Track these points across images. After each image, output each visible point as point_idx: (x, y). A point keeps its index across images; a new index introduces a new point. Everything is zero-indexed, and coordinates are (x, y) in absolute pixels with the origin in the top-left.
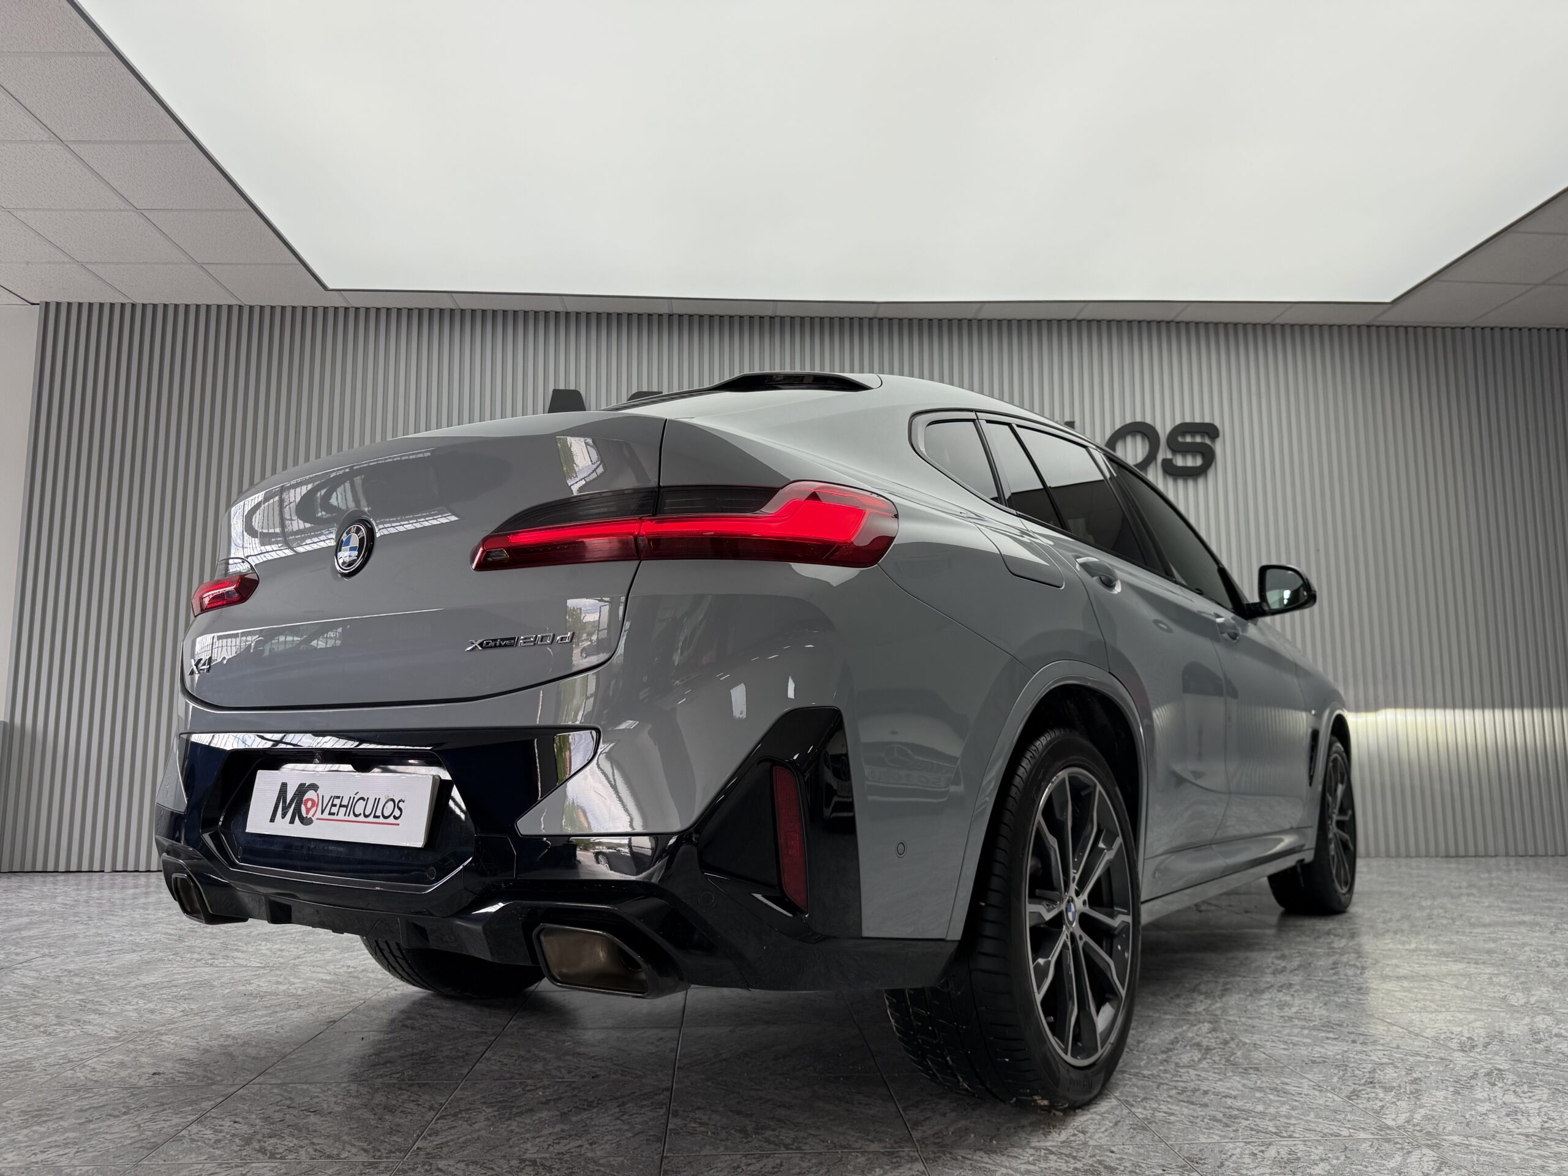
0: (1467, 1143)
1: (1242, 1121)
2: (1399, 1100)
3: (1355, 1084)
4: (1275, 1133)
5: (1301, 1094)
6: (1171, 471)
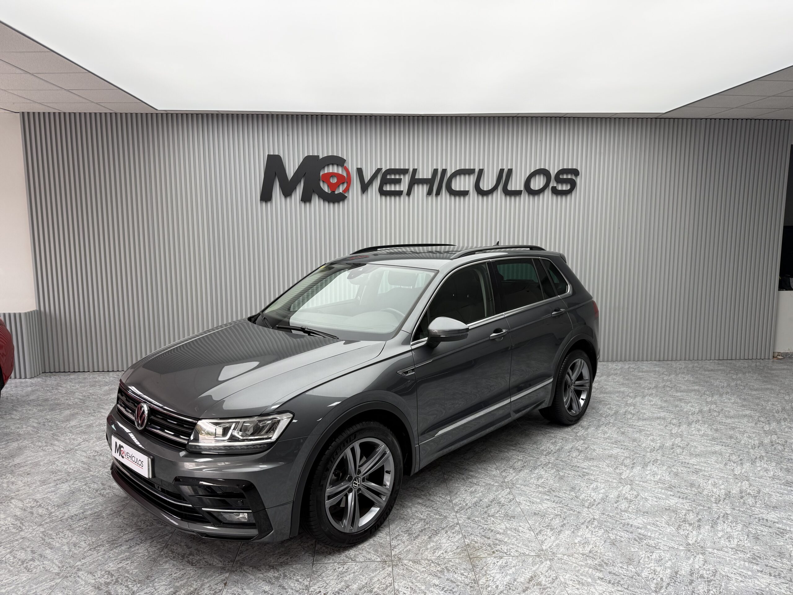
0: (563, 558)
1: (498, 546)
2: (553, 535)
3: (542, 526)
4: (506, 553)
5: (522, 532)
6: (555, 192)
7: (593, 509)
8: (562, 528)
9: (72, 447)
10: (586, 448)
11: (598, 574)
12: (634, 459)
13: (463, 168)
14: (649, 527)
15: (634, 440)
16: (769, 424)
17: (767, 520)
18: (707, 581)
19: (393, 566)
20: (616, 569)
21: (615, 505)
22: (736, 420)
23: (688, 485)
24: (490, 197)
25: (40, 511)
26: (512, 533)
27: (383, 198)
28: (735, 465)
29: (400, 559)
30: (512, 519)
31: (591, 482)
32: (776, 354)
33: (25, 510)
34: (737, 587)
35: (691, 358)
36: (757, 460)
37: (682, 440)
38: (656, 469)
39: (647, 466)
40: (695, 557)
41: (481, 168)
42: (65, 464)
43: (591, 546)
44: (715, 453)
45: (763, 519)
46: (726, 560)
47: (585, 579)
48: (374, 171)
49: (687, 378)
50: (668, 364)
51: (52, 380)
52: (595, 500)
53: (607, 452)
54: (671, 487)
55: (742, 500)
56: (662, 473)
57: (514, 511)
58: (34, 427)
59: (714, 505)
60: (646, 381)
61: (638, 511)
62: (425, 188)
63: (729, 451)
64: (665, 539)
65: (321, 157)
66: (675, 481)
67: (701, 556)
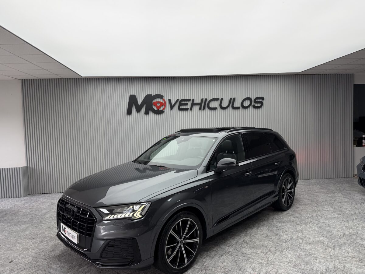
6: (254, 107)
7: (287, 243)
8: (275, 251)
9: (50, 226)
10: (279, 218)
11: (295, 270)
12: (301, 222)
13: (214, 98)
14: (313, 249)
15: (300, 214)
16: (357, 205)
17: (363, 245)
18: (342, 270)
19: (206, 270)
20: (302, 267)
21: (297, 241)
22: (342, 204)
23: (327, 231)
24: (226, 110)
25: (43, 254)
26: (255, 254)
27: (180, 111)
28: (345, 222)
29: (208, 267)
30: (253, 248)
31: (284, 232)
32: (355, 175)
33: (36, 254)
34: (355, 272)
35: (318, 178)
36: (355, 220)
37: (320, 213)
38: (311, 225)
39: (307, 224)
40: (335, 261)
41: (222, 98)
42: (49, 233)
43: (289, 259)
44: (335, 218)
45: (361, 244)
46: (348, 262)
47: (290, 271)
48: (176, 100)
49: (318, 186)
50: (308, 181)
51: (33, 198)
52: (287, 239)
53: (289, 219)
54: (319, 233)
55: (351, 237)
56: (314, 227)
57: (253, 245)
58: (31, 218)
59: (339, 239)
60: (300, 188)
61: (307, 243)
62: (198, 107)
63: (342, 217)
64: (321, 254)
65: (153, 95)
66: (320, 230)
67: (337, 260)
